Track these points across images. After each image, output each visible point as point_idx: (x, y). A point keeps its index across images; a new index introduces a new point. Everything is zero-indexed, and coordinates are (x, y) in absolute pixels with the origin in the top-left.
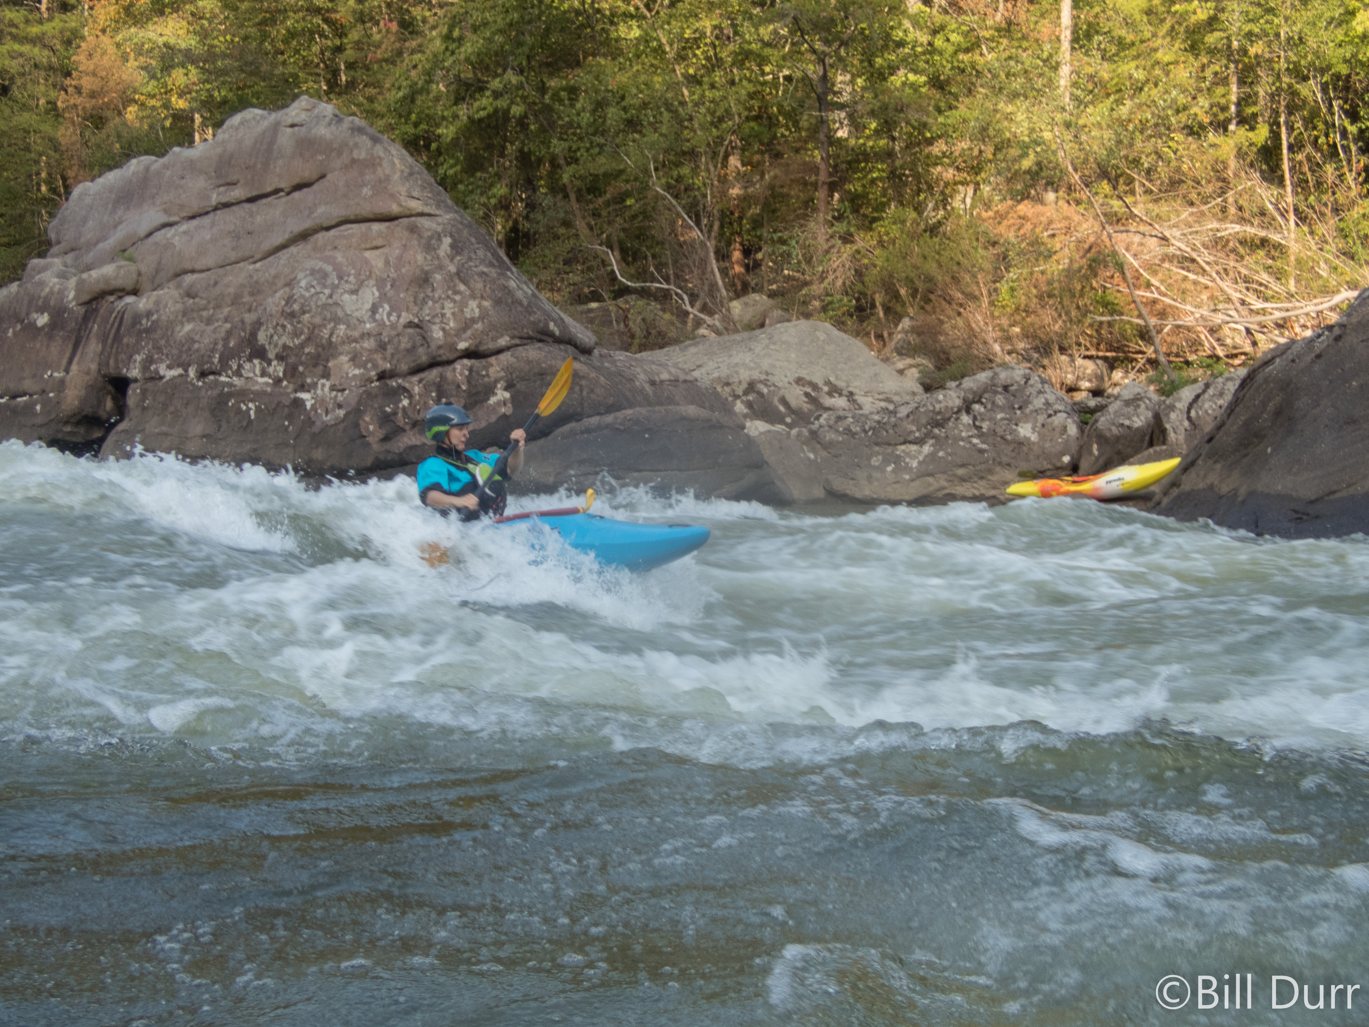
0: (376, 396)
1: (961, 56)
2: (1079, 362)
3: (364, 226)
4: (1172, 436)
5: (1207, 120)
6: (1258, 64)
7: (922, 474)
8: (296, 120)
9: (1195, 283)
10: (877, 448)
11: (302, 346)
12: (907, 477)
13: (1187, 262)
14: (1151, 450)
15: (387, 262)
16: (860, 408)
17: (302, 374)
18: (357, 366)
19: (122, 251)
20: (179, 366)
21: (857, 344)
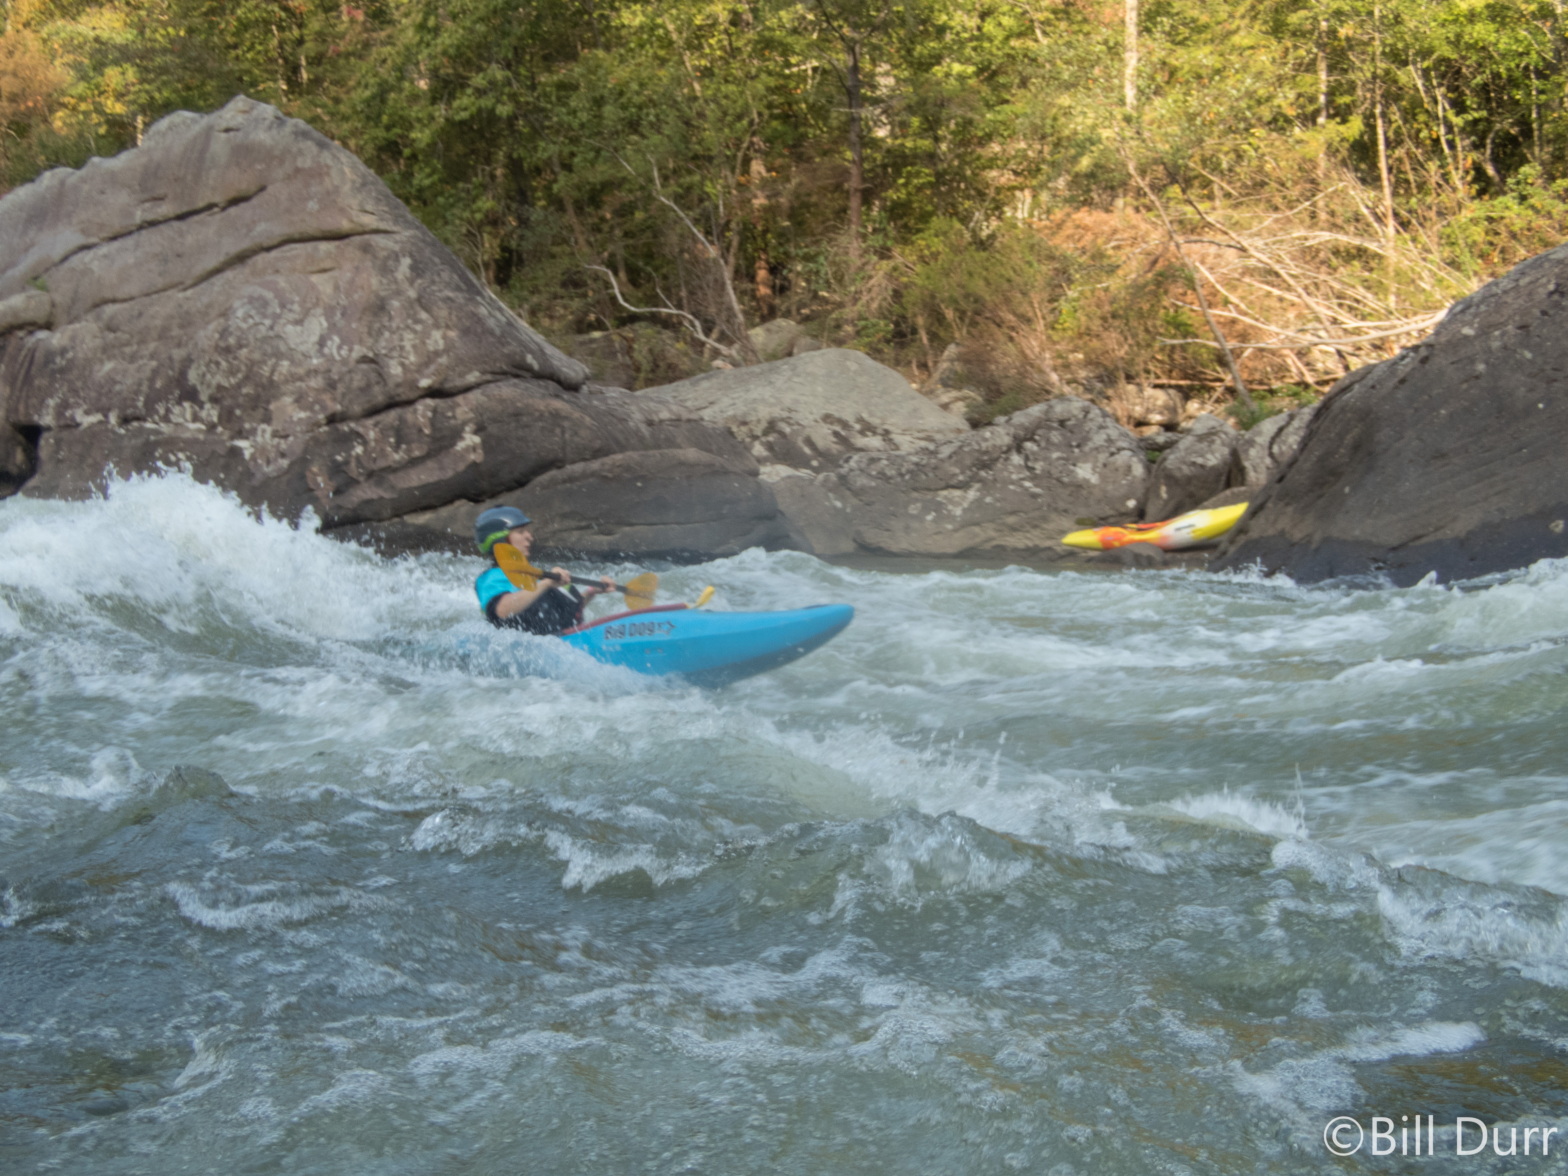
0: (325, 443)
1: (1014, 43)
2: (1149, 392)
3: (309, 246)
4: (1252, 476)
5: (1291, 112)
6: (1351, 48)
7: (966, 524)
8: (232, 124)
9: (1281, 299)
10: (915, 495)
11: (239, 386)
12: (950, 527)
13: (1270, 275)
14: (1228, 492)
15: (337, 288)
16: (897, 448)
17: (239, 418)
18: (303, 408)
19: (34, 279)
20: (98, 410)
21: (893, 377)
